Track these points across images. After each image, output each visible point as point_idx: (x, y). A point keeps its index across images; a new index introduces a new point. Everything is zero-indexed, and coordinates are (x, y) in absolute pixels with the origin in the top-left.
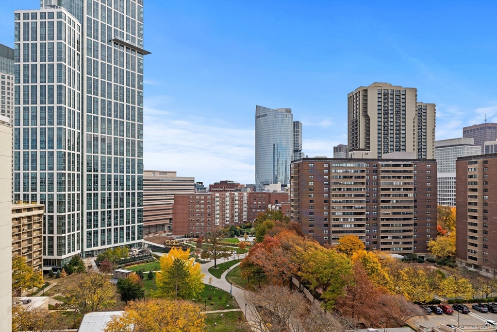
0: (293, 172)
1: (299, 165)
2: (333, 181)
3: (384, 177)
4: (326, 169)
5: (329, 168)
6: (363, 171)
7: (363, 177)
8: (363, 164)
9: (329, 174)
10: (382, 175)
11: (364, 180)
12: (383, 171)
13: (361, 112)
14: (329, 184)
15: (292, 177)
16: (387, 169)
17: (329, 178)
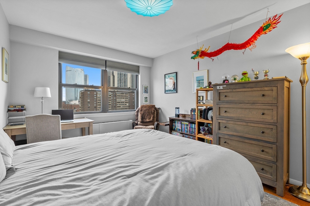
0: (80, 95)
1: (83, 92)
2: (98, 99)
4: (95, 94)
5: (96, 94)
6: (110, 96)
7: (110, 98)
8: (110, 93)
9: (96, 96)
10: (117, 97)
11: (111, 99)
12: (118, 96)
13: (111, 74)
14: (97, 100)
15: (80, 98)
16: (119, 95)
17: (97, 98)
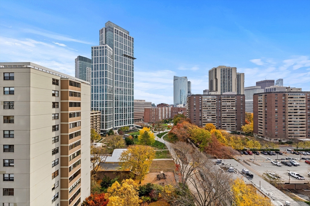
0: (188, 100)
1: (190, 97)
2: (203, 103)
3: (223, 102)
4: (200, 99)
5: (201, 98)
6: (215, 99)
7: (215, 102)
8: (215, 97)
9: (201, 100)
10: (223, 101)
11: (215, 103)
12: (223, 99)
13: (214, 77)
14: (202, 104)
15: (187, 102)
16: (224, 98)
17: (202, 102)
